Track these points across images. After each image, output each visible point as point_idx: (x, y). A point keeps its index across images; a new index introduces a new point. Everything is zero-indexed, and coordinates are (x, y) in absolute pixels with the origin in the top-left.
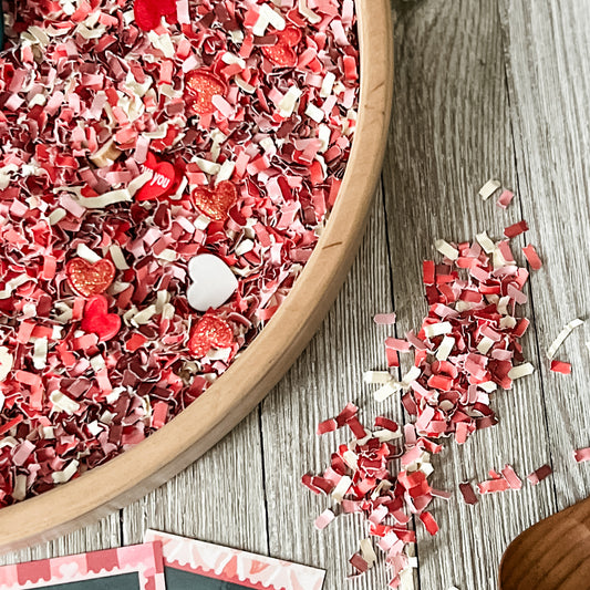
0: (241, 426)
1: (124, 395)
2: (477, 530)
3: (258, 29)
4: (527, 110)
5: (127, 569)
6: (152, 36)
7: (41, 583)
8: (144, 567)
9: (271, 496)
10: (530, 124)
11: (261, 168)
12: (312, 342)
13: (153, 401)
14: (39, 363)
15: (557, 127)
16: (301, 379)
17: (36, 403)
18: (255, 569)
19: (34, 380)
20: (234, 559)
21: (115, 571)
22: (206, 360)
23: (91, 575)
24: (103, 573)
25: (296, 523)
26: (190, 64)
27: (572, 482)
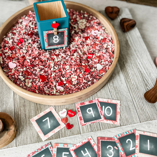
0: (105, 85)
1: (92, 79)
2: (139, 94)
3: (100, 39)
4: (132, 48)
5: (95, 102)
6: (87, 41)
7: (84, 105)
8: (97, 102)
9: (111, 93)
10: (133, 49)
11: (103, 53)
12: (112, 75)
13: (96, 79)
14: (81, 76)
15: (136, 49)
16: (112, 79)
17: (81, 81)
18: (111, 101)
19: (81, 79)
20: (108, 100)
21: (93, 103)
22: (102, 75)
23: (90, 103)
24: (91, 103)
25: (115, 95)
26: (93, 43)
27: (149, 87)
